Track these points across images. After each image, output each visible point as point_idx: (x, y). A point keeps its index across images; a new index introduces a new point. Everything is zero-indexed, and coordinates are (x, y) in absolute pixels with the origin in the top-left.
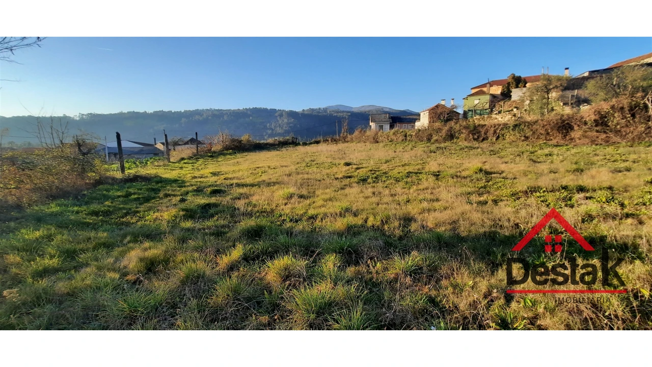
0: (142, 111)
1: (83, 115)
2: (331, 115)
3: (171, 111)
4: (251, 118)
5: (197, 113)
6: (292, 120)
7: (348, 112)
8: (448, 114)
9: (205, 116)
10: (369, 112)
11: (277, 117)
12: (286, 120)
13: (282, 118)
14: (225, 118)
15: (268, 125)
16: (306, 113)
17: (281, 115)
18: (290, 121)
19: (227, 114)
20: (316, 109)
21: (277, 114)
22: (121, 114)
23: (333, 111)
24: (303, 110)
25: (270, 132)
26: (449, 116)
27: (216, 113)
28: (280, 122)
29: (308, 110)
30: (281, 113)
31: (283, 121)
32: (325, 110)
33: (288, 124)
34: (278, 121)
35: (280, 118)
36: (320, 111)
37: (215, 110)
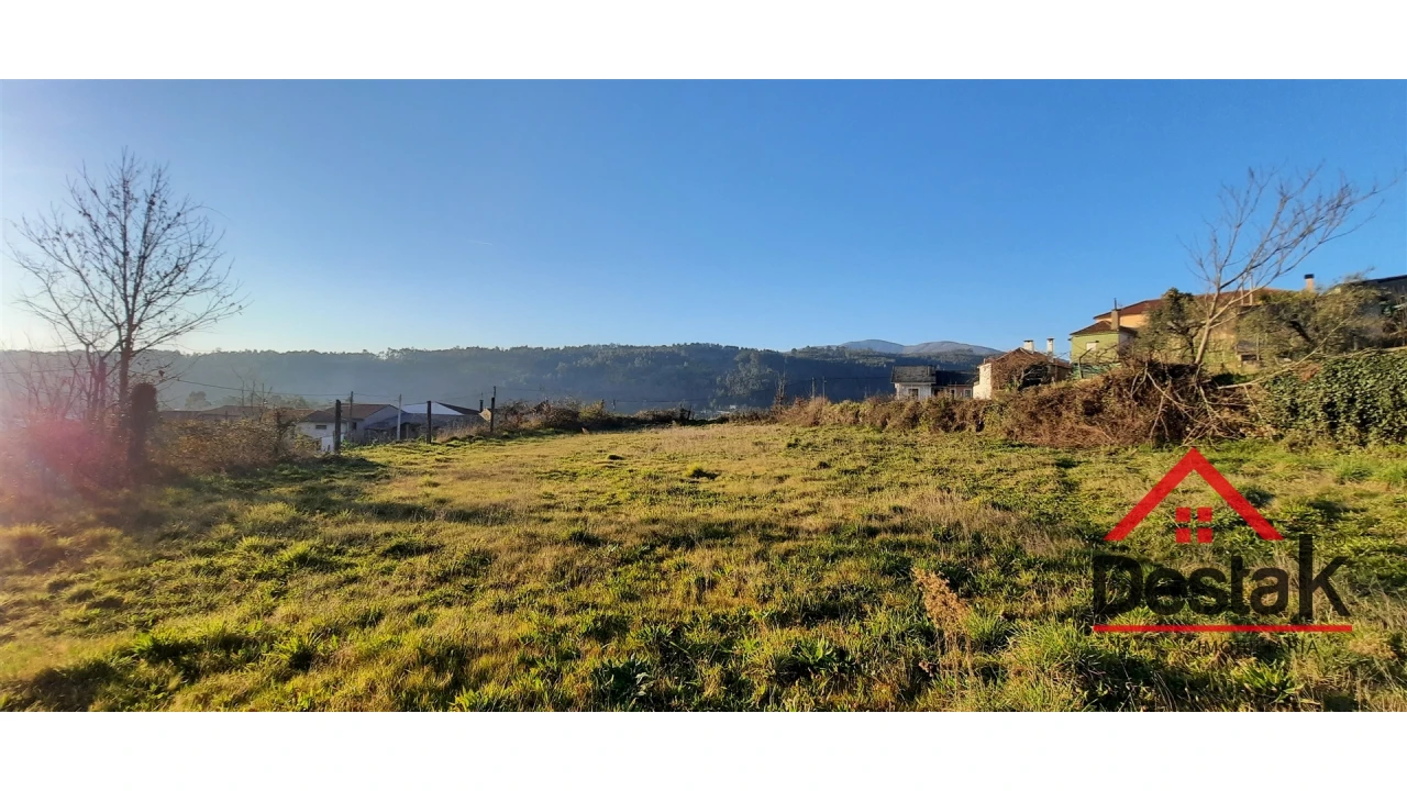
0: (491, 347)
1: (394, 351)
2: (852, 364)
3: (541, 348)
4: (685, 364)
5: (587, 351)
6: (769, 370)
7: (889, 356)
8: (1026, 371)
9: (599, 359)
10: (938, 357)
11: (738, 363)
12: (755, 371)
13: (748, 366)
14: (637, 362)
15: (719, 379)
16: (798, 356)
17: (746, 360)
18: (763, 372)
19: (640, 354)
20: (822, 349)
21: (737, 359)
22: (457, 351)
23: (858, 354)
24: (794, 350)
25: (720, 393)
26: (1028, 376)
27: (621, 353)
28: (743, 373)
29: (803, 351)
30: (748, 355)
31: (750, 371)
32: (841, 350)
33: (759, 377)
34: (739, 372)
35: (744, 366)
36: (831, 354)
37: (619, 346)
